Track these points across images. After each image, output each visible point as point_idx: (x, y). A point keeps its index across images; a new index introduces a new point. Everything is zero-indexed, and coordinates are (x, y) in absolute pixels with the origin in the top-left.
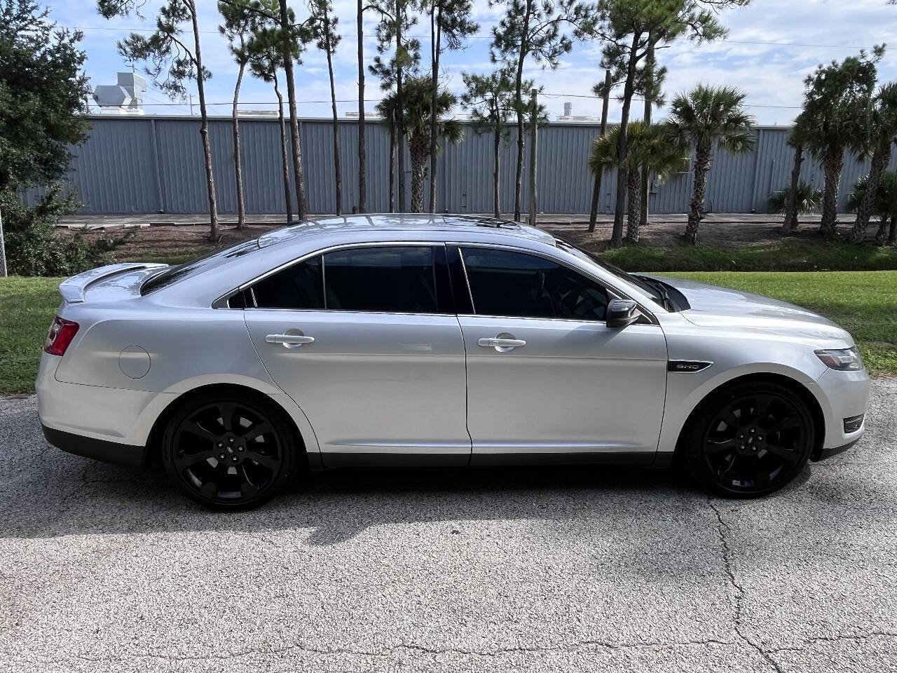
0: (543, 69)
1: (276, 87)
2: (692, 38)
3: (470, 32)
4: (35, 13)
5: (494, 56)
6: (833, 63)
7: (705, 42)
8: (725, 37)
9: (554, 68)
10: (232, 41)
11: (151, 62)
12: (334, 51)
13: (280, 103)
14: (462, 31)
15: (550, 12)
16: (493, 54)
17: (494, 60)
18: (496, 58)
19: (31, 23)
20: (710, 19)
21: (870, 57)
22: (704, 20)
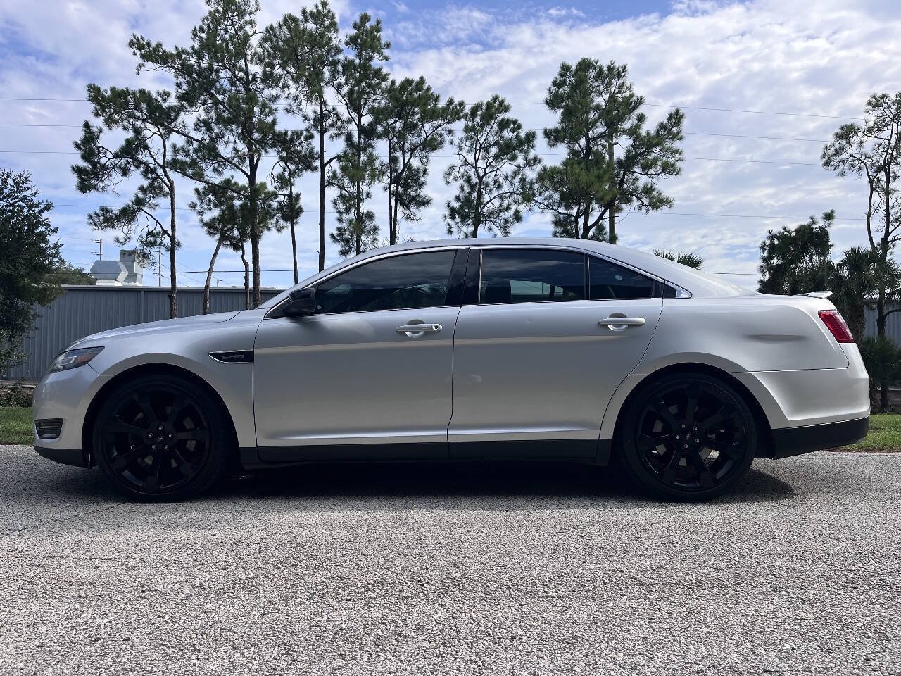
1: (243, 256)
2: (639, 208)
3: (424, 205)
4: (28, 193)
5: (451, 227)
6: (784, 229)
7: (652, 211)
8: (671, 206)
10: (202, 215)
11: (119, 231)
12: (296, 222)
13: (247, 271)
14: (417, 204)
15: (499, 186)
16: (449, 225)
17: (450, 232)
18: (452, 230)
19: (21, 200)
20: (653, 190)
21: (821, 223)
22: (648, 191)
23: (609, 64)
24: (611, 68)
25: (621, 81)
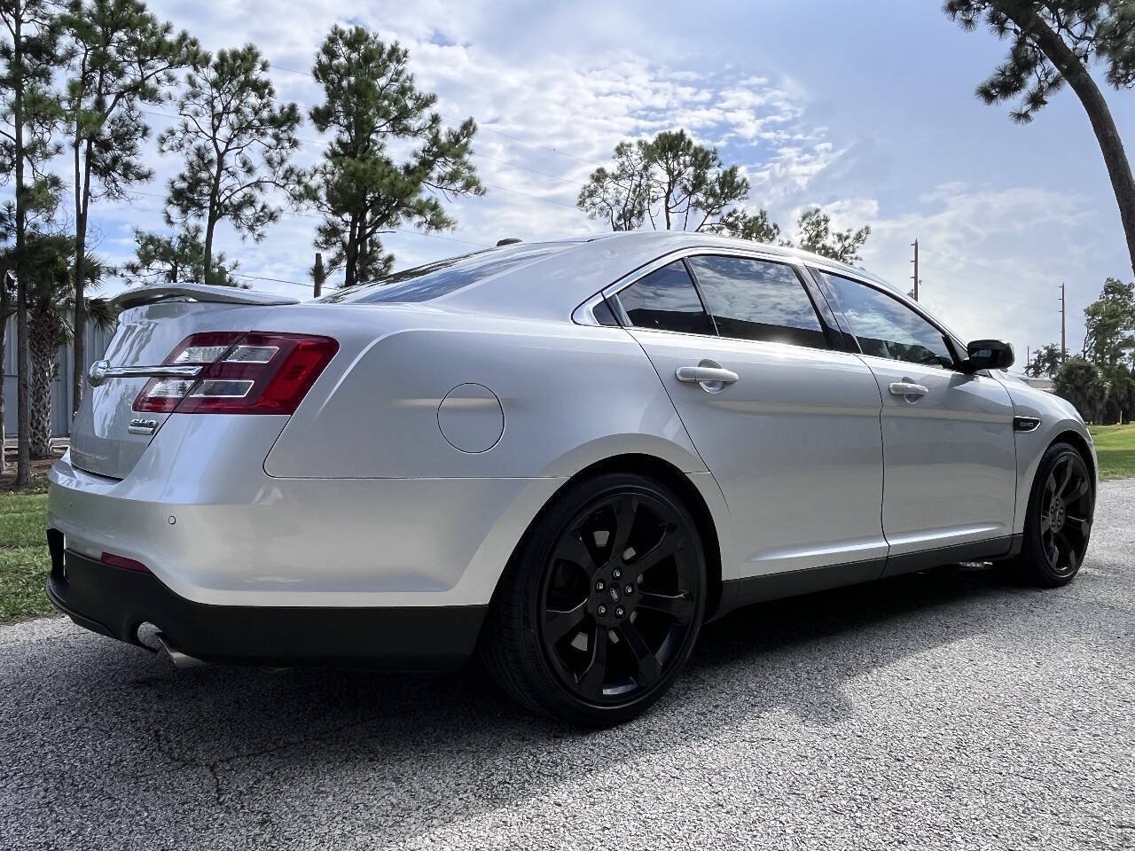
0: (243, 239)
2: (419, 225)
3: (140, 179)
5: (169, 216)
7: (433, 231)
8: (453, 229)
9: (257, 240)
14: (125, 176)
15: (250, 172)
16: (168, 213)
17: (169, 221)
18: (172, 220)
20: (438, 207)
22: (432, 206)
23: (394, 44)
24: (394, 50)
25: (400, 68)
